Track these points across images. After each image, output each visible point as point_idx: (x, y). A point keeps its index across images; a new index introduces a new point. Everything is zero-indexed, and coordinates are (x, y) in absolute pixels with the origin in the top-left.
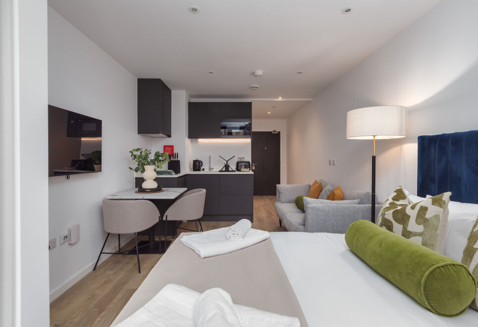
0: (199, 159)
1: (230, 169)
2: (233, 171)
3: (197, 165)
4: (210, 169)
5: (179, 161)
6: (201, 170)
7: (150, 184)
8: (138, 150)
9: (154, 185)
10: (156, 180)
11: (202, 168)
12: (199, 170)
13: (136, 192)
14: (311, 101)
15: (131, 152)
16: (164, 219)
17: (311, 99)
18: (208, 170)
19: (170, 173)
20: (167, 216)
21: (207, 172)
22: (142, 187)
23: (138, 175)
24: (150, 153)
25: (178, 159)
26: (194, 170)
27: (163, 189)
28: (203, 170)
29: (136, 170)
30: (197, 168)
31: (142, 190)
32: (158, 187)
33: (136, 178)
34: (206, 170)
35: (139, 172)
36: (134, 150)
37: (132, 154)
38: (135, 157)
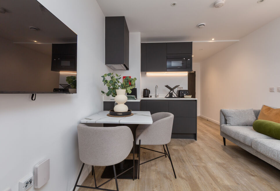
0: (147, 89)
1: (173, 96)
2: (175, 97)
3: (146, 93)
4: (156, 96)
5: (136, 89)
6: (150, 96)
7: (121, 108)
8: (109, 75)
9: (125, 109)
10: (127, 104)
11: (150, 95)
12: (148, 97)
13: (108, 115)
14: (237, 42)
15: (103, 77)
16: (138, 143)
17: (238, 40)
18: (154, 97)
19: (133, 98)
20: (140, 141)
21: (153, 98)
22: (113, 111)
23: (110, 99)
24: (120, 78)
25: (136, 88)
26: (144, 96)
27: (132, 112)
28: (151, 96)
29: (108, 95)
30: (146, 95)
31: (114, 114)
32: (129, 110)
33: (104, 102)
34: (153, 97)
35: (111, 96)
36: (106, 75)
37: (104, 79)
38: (106, 81)
